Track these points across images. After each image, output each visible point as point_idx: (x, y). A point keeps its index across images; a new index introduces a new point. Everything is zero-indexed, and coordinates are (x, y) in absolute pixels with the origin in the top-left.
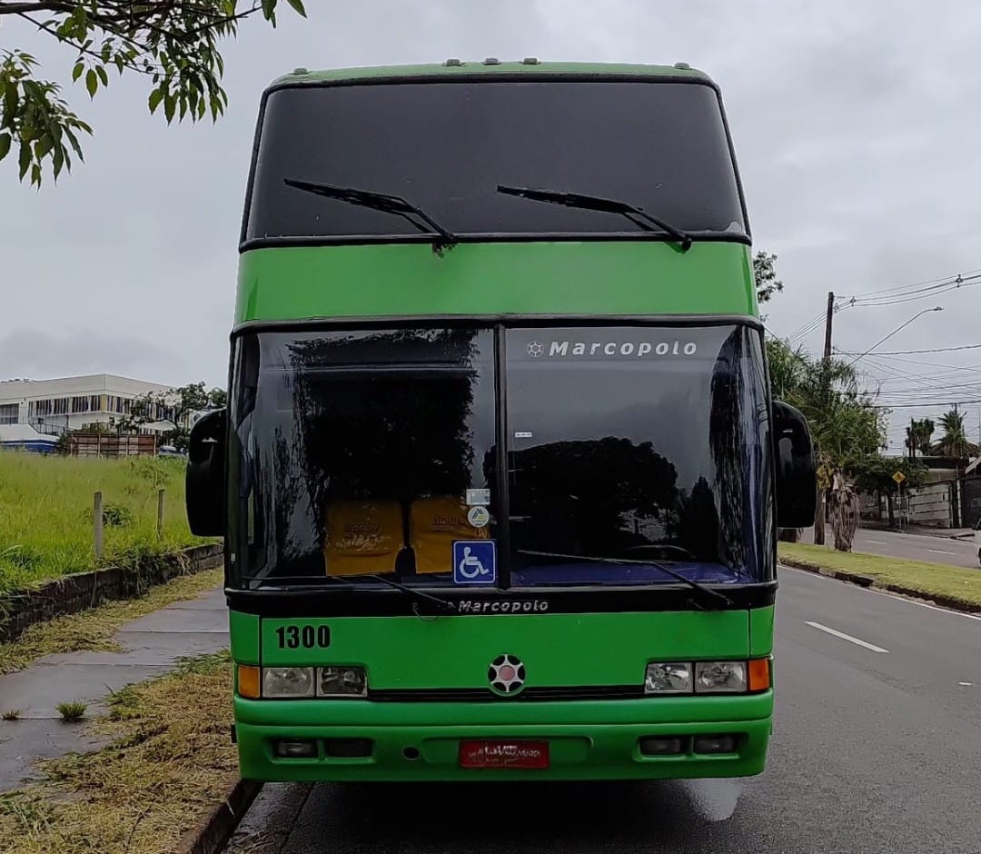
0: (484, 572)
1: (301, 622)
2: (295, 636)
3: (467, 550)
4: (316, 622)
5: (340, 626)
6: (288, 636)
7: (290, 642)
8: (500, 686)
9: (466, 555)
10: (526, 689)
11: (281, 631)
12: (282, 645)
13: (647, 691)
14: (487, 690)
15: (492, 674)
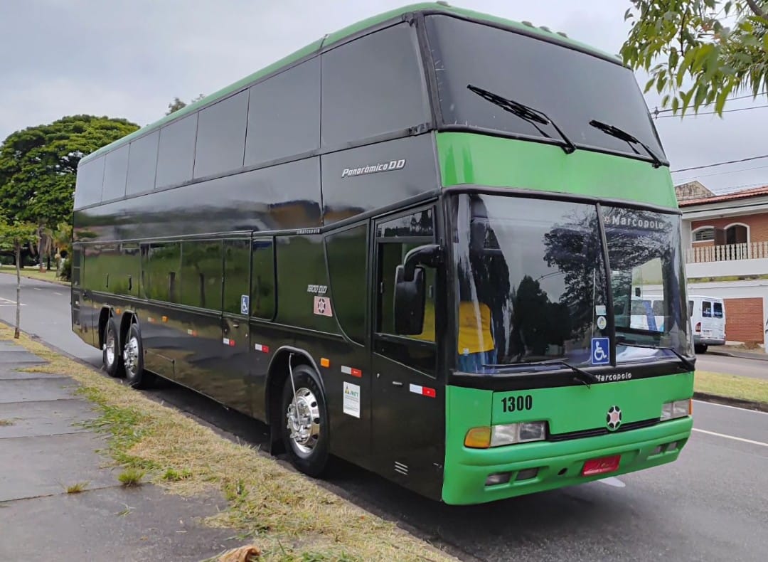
0: (605, 356)
1: (515, 394)
2: (513, 404)
3: (598, 344)
4: (524, 393)
5: (537, 394)
6: (509, 404)
7: (510, 407)
8: (612, 425)
9: (597, 346)
10: (622, 425)
11: (504, 401)
12: (505, 410)
13: (661, 420)
14: (605, 428)
15: (609, 418)
